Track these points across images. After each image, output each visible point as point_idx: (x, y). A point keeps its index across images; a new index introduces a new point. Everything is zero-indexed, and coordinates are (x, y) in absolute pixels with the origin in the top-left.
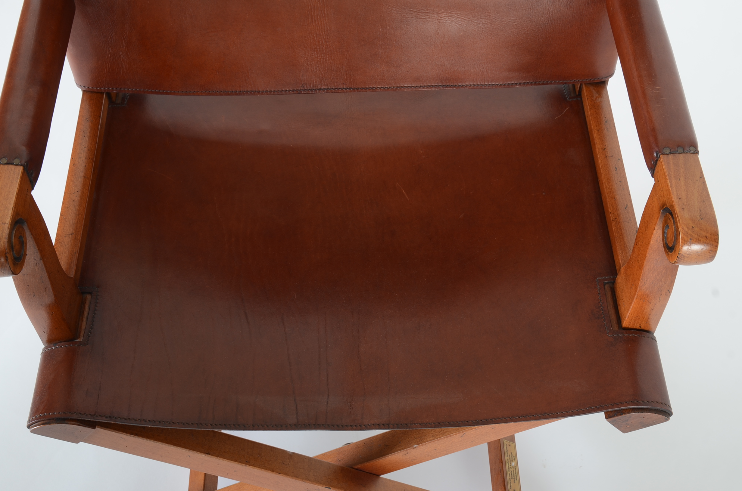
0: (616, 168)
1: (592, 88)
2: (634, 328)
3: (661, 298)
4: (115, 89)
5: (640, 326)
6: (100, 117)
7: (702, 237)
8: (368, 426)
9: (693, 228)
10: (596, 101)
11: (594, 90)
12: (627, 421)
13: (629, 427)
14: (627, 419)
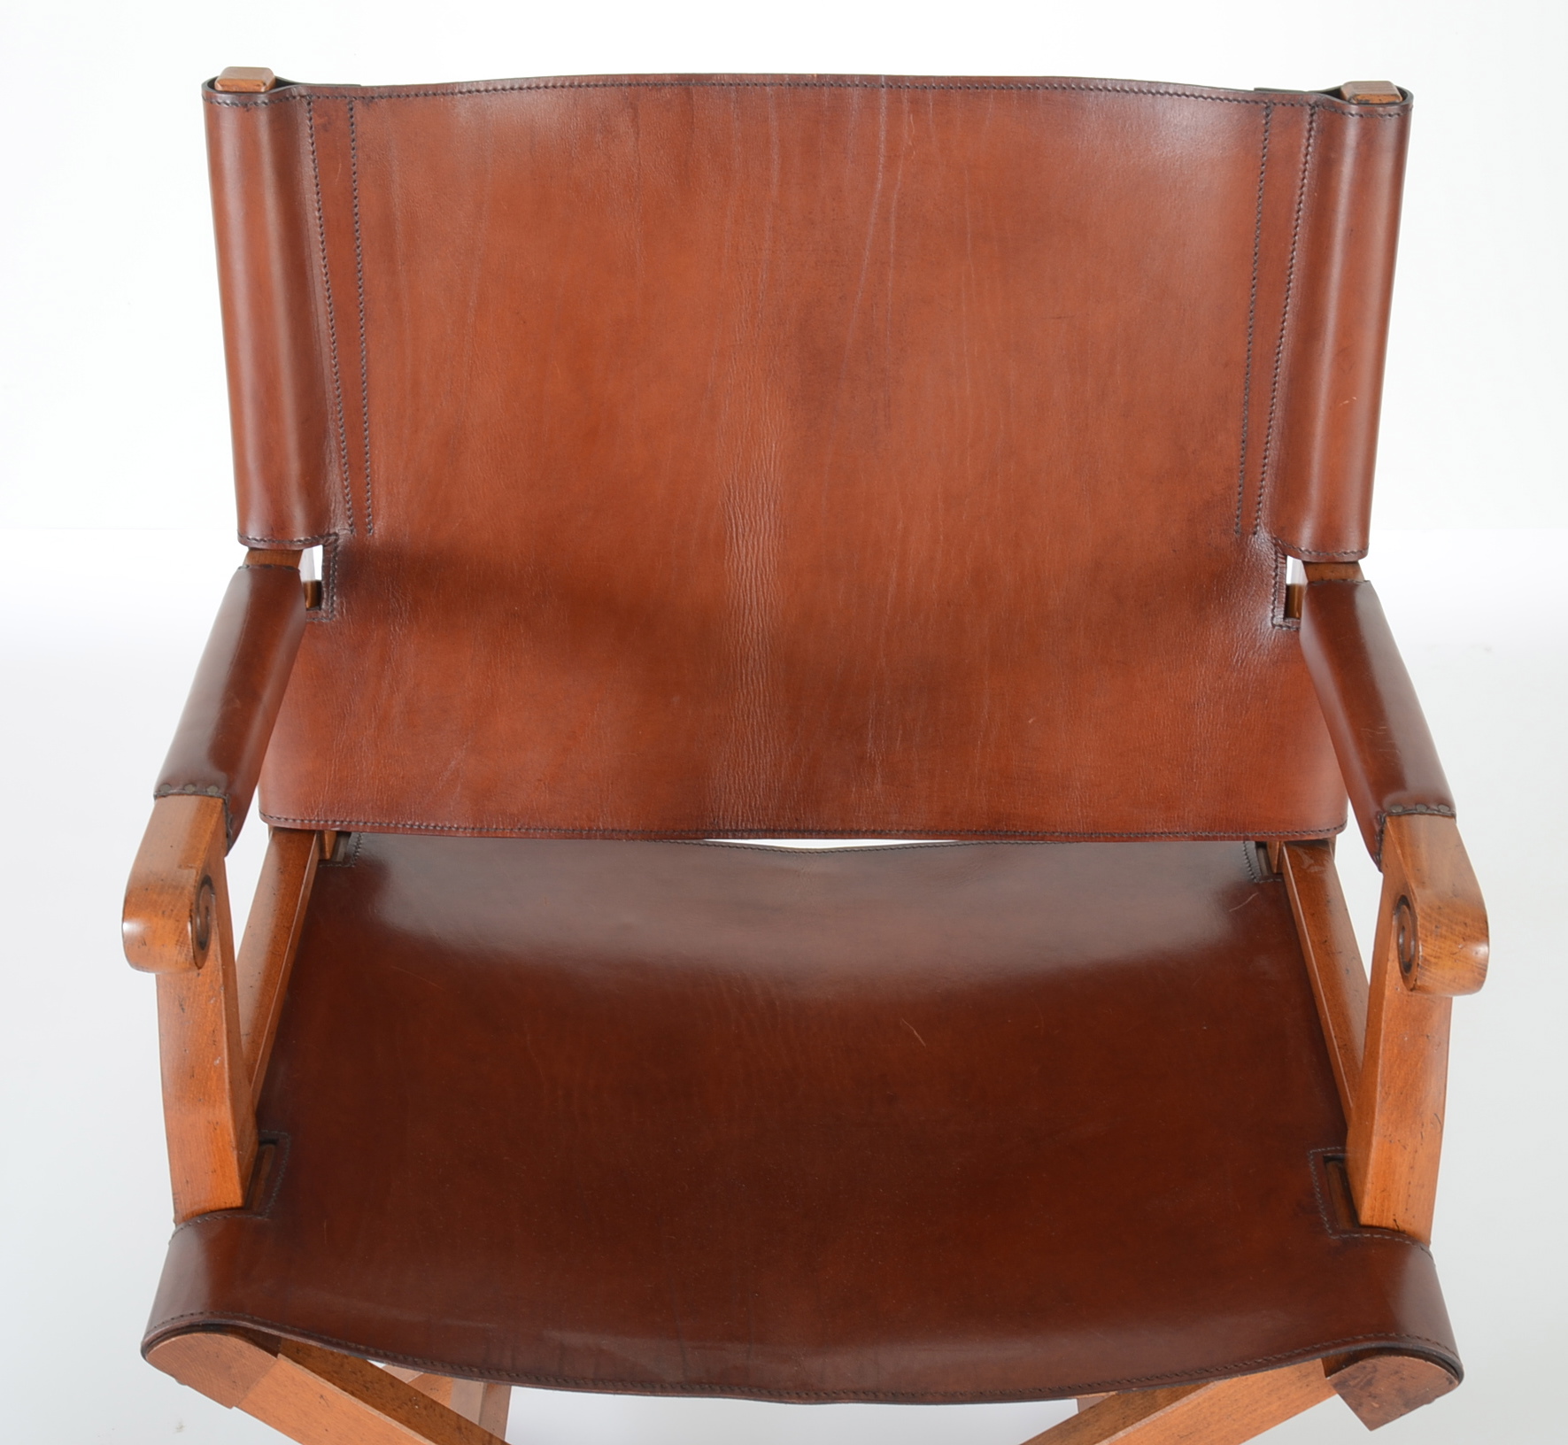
0: (1347, 970)
1: (1300, 851)
2: (1384, 1225)
3: (1424, 1134)
4: (338, 823)
5: (1395, 1220)
6: (305, 868)
7: (1456, 924)
8: (834, 1395)
9: (1440, 908)
10: (1308, 871)
11: (1306, 853)
12: (1369, 1383)
13: (1377, 1406)
14: (1369, 1377)
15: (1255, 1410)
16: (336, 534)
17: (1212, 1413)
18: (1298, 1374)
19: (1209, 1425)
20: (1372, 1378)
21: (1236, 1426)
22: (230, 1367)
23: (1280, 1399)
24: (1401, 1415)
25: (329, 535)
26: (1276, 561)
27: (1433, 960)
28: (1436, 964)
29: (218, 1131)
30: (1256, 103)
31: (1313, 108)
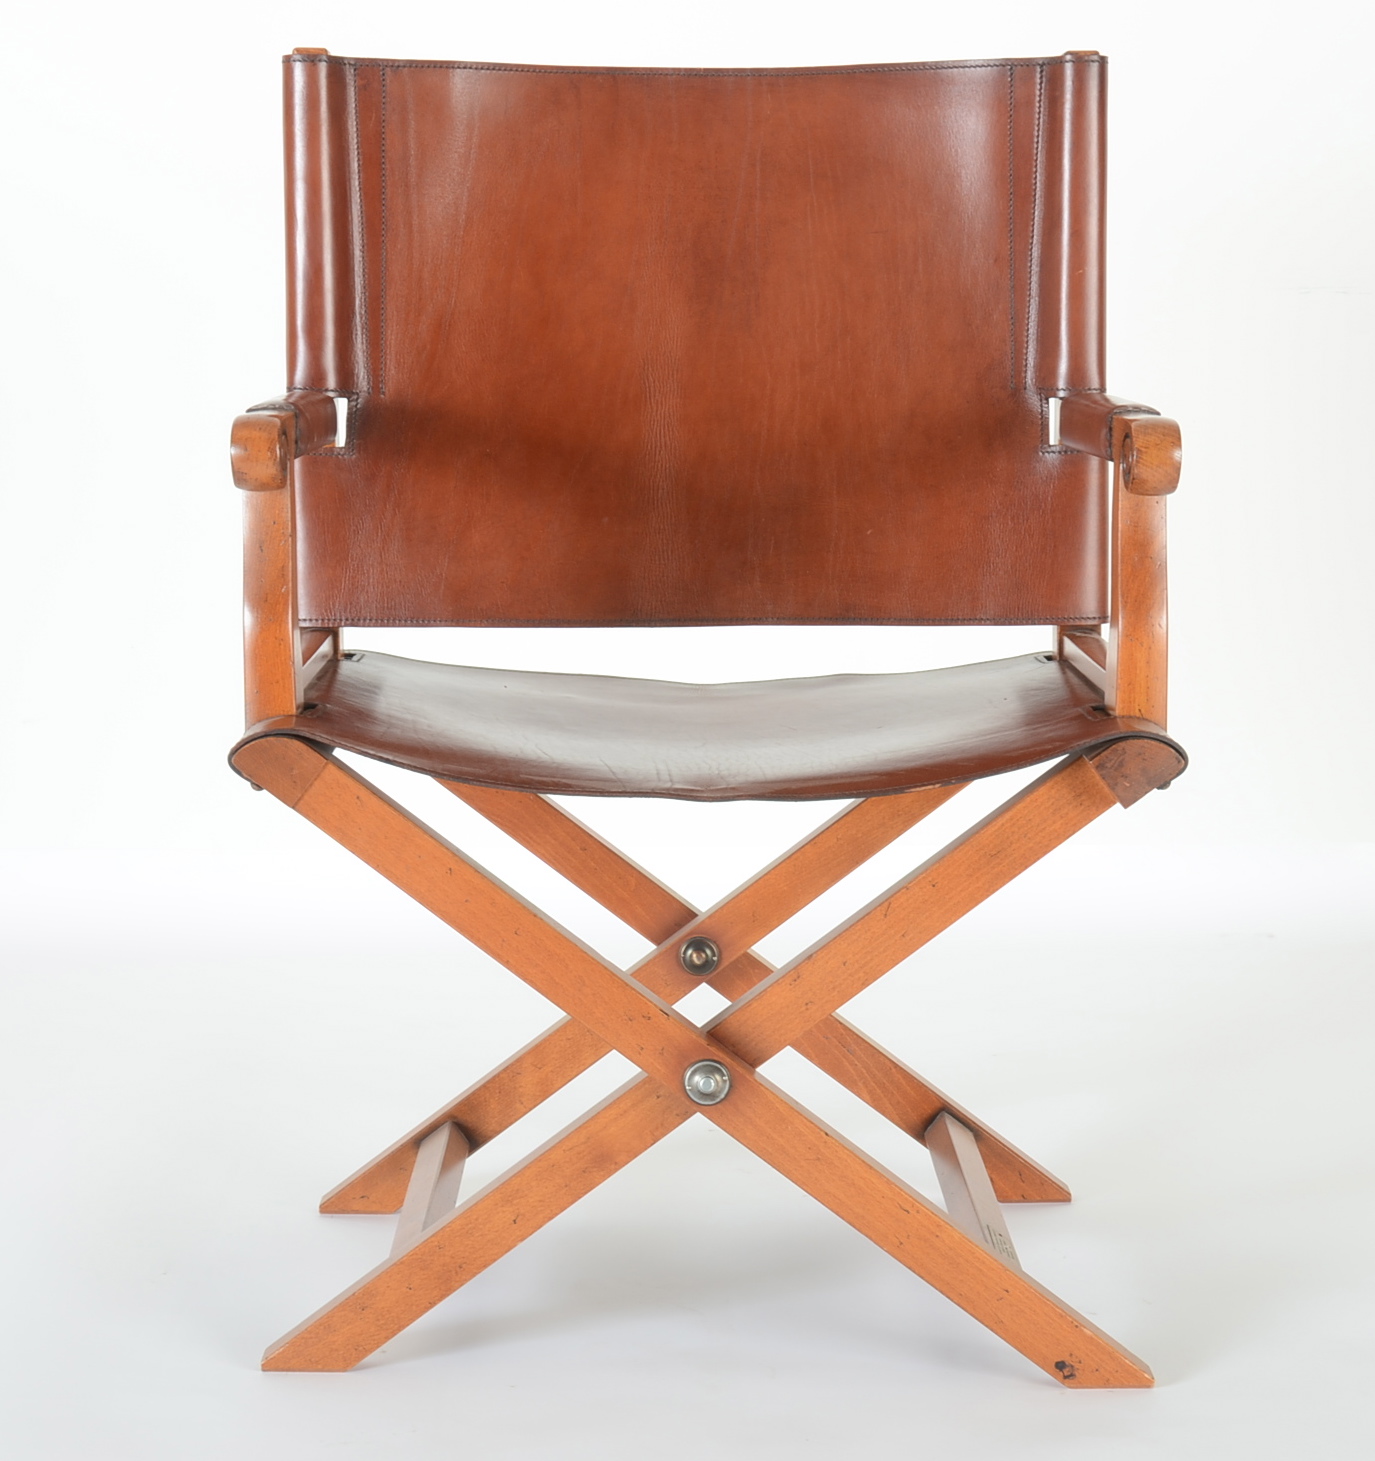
12: (1121, 765)
13: (1128, 785)
14: (1121, 758)
15: (1044, 829)
16: (357, 394)
17: (1013, 833)
18: (1074, 794)
19: (1011, 843)
20: (1123, 759)
21: (1031, 845)
22: (292, 769)
23: (1062, 817)
24: (1146, 793)
25: (353, 393)
26: (1041, 406)
27: (1143, 449)
28: (1146, 452)
29: (282, 647)
30: (1004, 66)
31: (1041, 66)
